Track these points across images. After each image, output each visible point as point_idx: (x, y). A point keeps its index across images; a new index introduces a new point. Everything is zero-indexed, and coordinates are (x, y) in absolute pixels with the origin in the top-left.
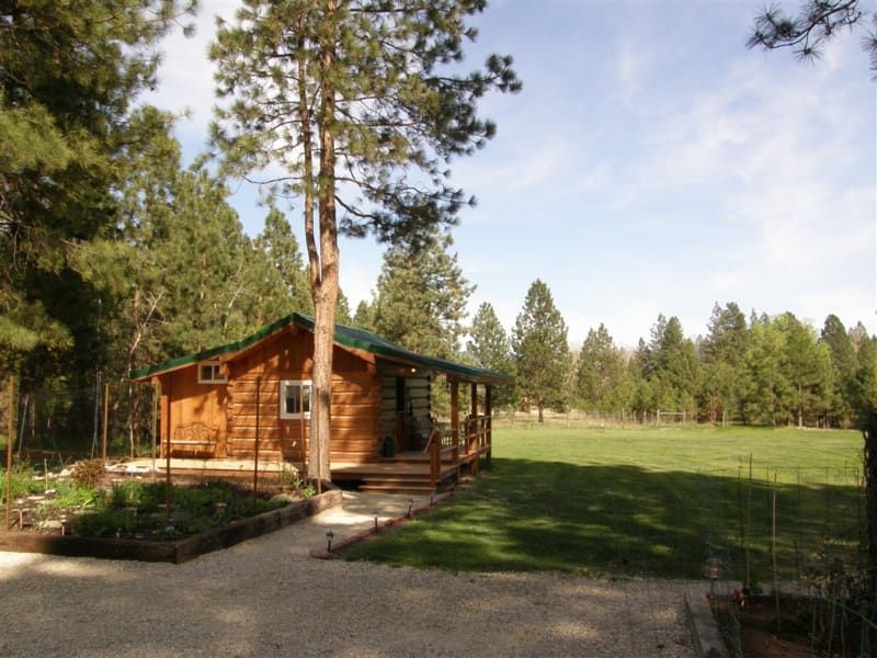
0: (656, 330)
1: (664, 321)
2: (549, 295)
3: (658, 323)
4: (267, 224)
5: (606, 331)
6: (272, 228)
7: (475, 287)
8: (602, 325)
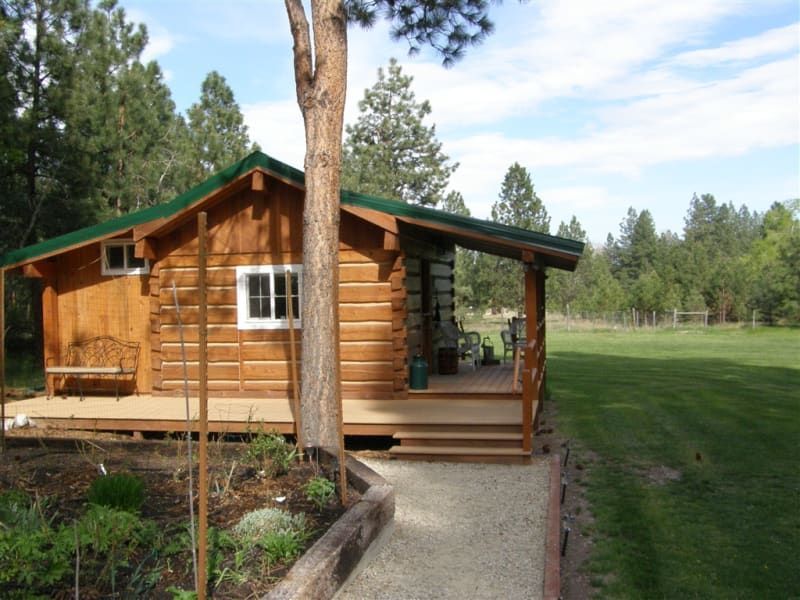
0: (625, 224)
1: (635, 215)
2: (529, 181)
3: (628, 217)
4: (204, 90)
5: (578, 224)
6: (211, 97)
7: (458, 164)
8: (574, 218)
